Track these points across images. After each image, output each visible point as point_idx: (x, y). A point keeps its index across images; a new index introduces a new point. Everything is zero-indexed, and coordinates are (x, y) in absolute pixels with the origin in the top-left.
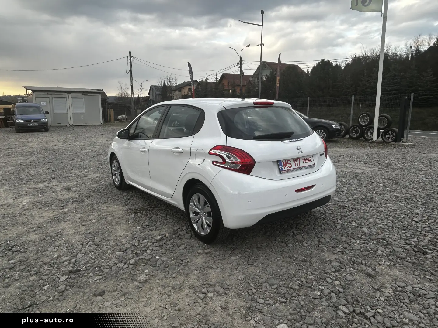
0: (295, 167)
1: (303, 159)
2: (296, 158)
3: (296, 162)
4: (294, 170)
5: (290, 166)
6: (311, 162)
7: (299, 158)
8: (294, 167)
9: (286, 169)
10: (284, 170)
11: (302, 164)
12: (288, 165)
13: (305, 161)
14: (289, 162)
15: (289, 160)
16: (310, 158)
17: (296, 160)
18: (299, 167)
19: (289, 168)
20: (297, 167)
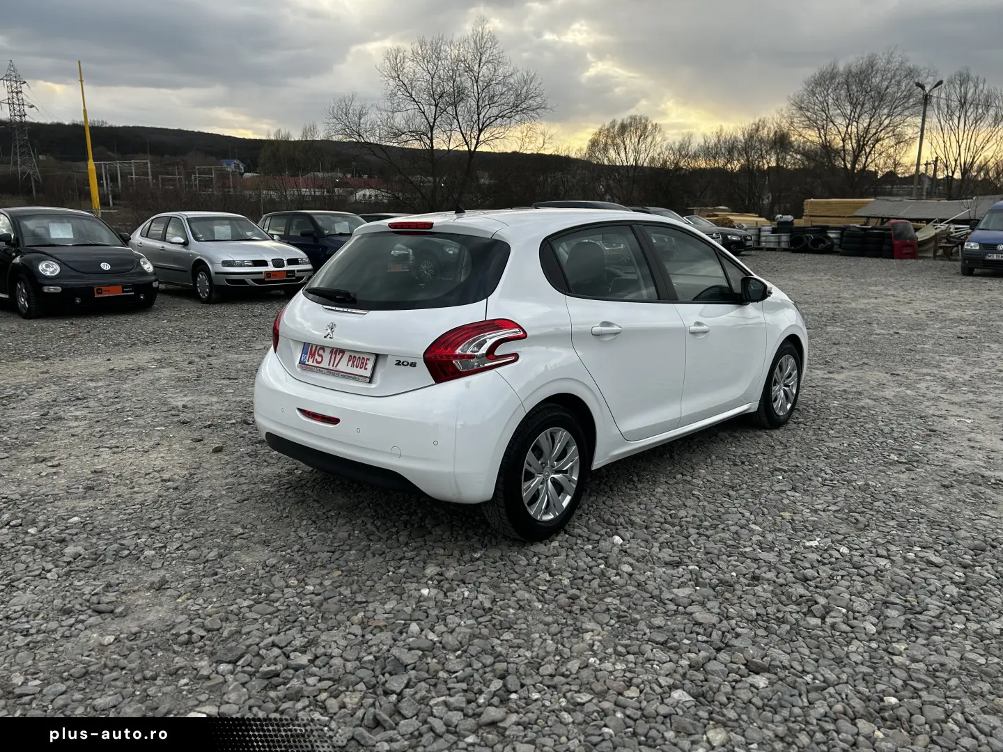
0: (327, 367)
1: (350, 356)
2: (337, 349)
3: (333, 356)
4: (321, 370)
5: (319, 359)
6: (366, 369)
7: (342, 351)
8: (324, 364)
9: (310, 363)
10: (307, 363)
11: (343, 366)
12: (317, 357)
13: (353, 362)
14: (321, 352)
15: (323, 348)
16: (368, 359)
17: (336, 353)
18: (334, 368)
19: (315, 364)
20: (331, 367)
